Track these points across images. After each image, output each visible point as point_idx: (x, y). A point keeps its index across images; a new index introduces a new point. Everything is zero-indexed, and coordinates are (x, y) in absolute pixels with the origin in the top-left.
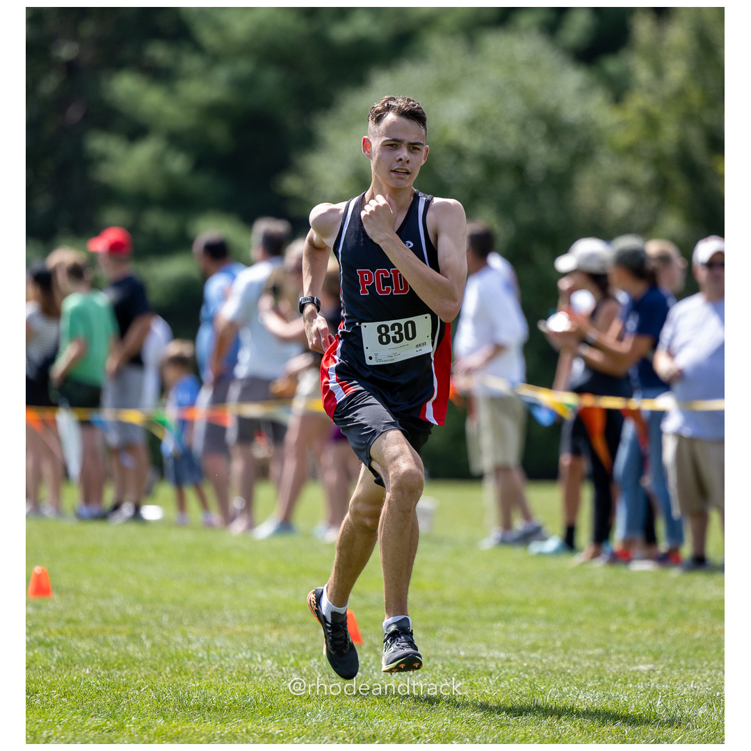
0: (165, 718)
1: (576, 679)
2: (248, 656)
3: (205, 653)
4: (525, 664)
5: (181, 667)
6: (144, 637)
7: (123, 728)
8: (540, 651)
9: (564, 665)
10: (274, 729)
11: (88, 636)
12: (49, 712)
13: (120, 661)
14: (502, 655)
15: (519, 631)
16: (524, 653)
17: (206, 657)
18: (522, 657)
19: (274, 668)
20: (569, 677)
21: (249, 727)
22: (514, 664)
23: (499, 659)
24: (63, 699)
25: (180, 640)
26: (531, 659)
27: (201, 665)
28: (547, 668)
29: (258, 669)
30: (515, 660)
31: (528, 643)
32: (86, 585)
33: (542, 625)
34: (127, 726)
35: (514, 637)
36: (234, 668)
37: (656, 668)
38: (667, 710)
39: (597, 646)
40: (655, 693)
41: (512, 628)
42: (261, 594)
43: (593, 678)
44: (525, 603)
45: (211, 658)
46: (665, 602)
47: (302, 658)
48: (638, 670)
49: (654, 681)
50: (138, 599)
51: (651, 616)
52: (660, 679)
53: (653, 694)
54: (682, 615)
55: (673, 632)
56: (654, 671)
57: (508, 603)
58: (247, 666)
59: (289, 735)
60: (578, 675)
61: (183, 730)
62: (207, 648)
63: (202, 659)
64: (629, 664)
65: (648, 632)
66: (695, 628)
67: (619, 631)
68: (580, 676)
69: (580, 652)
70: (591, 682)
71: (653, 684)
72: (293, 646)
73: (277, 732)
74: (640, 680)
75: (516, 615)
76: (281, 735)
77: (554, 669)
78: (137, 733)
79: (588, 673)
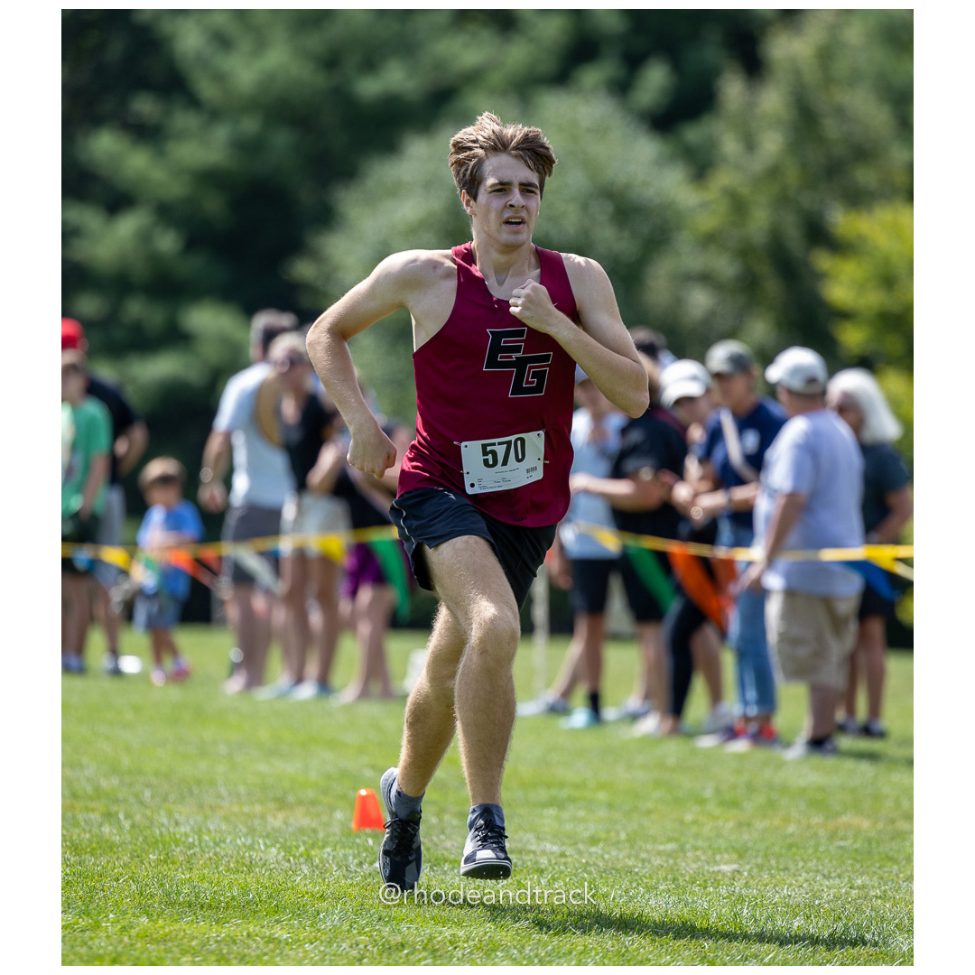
0: (149, 916)
1: (645, 881)
2: (249, 842)
3: (196, 837)
4: (584, 861)
5: (167, 854)
6: (121, 816)
7: (98, 927)
8: (601, 845)
9: (631, 862)
10: (280, 933)
13: (94, 845)
14: (555, 848)
15: (574, 819)
16: (581, 846)
17: (197, 843)
18: (580, 853)
19: (280, 857)
20: (638, 878)
21: (251, 930)
22: (569, 860)
23: (552, 853)
25: (165, 820)
26: (590, 854)
27: (192, 852)
28: (610, 865)
29: (261, 859)
30: (572, 856)
31: (586, 834)
33: (602, 813)
34: (104, 924)
35: (569, 827)
36: (232, 857)
37: (741, 870)
38: (756, 921)
39: (670, 840)
40: (741, 899)
41: (565, 815)
42: (263, 767)
43: (666, 879)
44: (581, 785)
45: (203, 844)
46: (751, 788)
47: (313, 846)
48: (719, 871)
49: (738, 885)
50: (115, 770)
51: (734, 804)
52: (747, 883)
53: (738, 900)
54: (771, 804)
55: (760, 825)
56: (738, 872)
57: (562, 785)
58: (247, 854)
59: (299, 940)
60: (647, 875)
61: (171, 932)
62: (199, 832)
63: (191, 846)
64: (708, 864)
65: (731, 824)
66: (787, 820)
67: (695, 822)
68: (651, 878)
69: (649, 847)
70: (664, 884)
71: (738, 888)
72: (302, 831)
73: (285, 937)
74: (722, 882)
75: (572, 800)
76: (290, 940)
77: (619, 867)
78: (115, 934)
79: (660, 873)
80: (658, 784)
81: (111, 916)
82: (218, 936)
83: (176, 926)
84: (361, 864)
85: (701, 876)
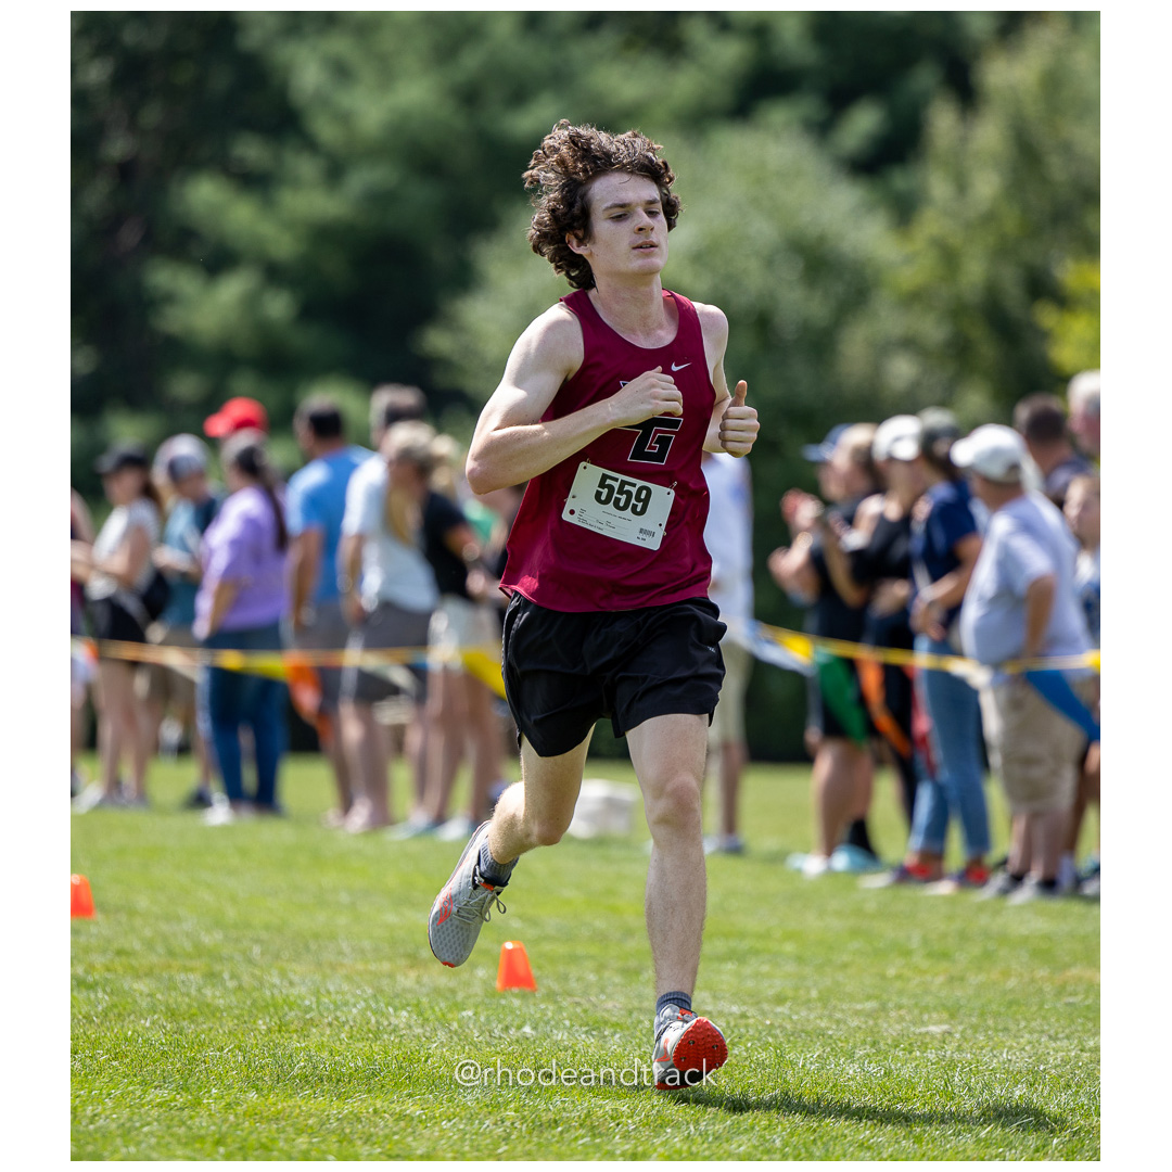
0: (259, 1090)
1: (840, 1045)
3: (314, 999)
4: (768, 1022)
6: (226, 976)
7: (199, 1104)
8: (788, 1004)
9: (823, 1024)
10: (413, 1109)
11: (146, 975)
12: (94, 1080)
13: (194, 1011)
14: (735, 1009)
15: (757, 975)
16: (766, 1007)
17: (314, 1006)
18: (764, 1013)
19: (412, 1022)
20: (830, 1041)
21: (378, 1106)
22: (751, 1021)
23: (731, 1014)
24: (114, 1063)
25: (276, 980)
26: (776, 1014)
27: (308, 1016)
28: (799, 1027)
29: (390, 1024)
30: (754, 1016)
31: (771, 992)
32: (143, 902)
33: (790, 968)
34: (205, 1101)
35: (750, 984)
37: (953, 1031)
38: (969, 1090)
39: (869, 998)
40: (952, 1065)
41: (747, 970)
42: (391, 918)
43: (864, 1042)
44: (765, 936)
45: (322, 1007)
46: (963, 937)
48: (927, 1033)
49: (949, 1049)
50: (218, 923)
51: (945, 956)
52: (960, 1046)
53: (949, 1065)
54: (988, 956)
55: (975, 979)
56: (950, 1033)
57: (742, 935)
58: (373, 1020)
59: (435, 1118)
60: (843, 1038)
61: (284, 1109)
62: (317, 994)
63: (308, 1010)
64: (914, 1024)
65: (940, 979)
66: (1006, 974)
67: (899, 977)
68: (846, 1040)
69: (845, 1006)
70: (862, 1049)
71: (949, 1052)
72: (437, 991)
73: (418, 1113)
74: (930, 1046)
75: (756, 952)
76: (424, 1117)
77: (809, 1028)
78: (220, 1112)
79: (857, 1035)
80: (855, 933)
81: (214, 1091)
82: (339, 1113)
83: (291, 1102)
84: (507, 1029)
85: (905, 1038)
